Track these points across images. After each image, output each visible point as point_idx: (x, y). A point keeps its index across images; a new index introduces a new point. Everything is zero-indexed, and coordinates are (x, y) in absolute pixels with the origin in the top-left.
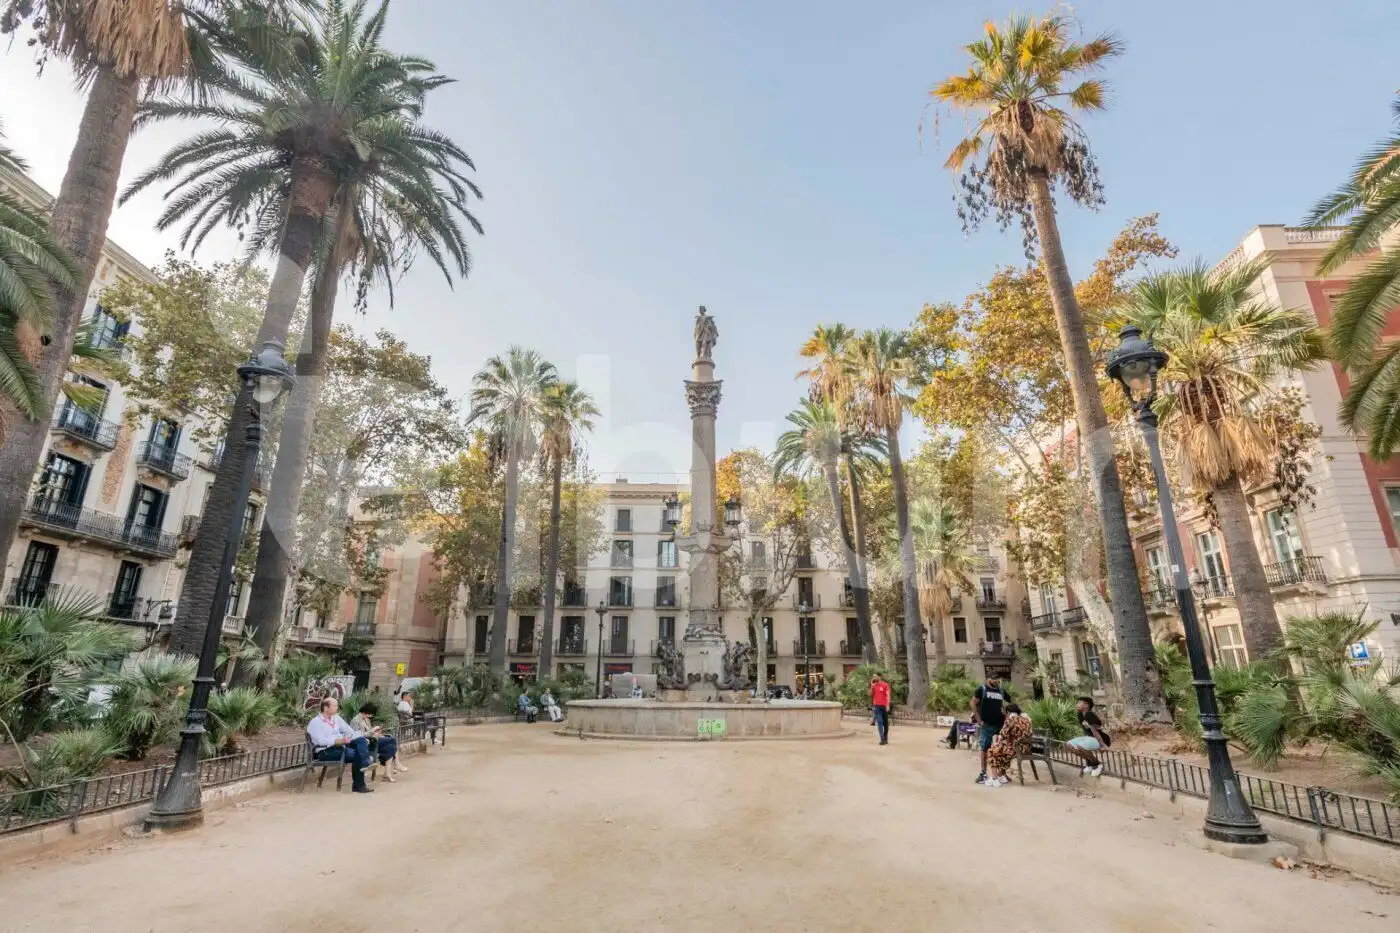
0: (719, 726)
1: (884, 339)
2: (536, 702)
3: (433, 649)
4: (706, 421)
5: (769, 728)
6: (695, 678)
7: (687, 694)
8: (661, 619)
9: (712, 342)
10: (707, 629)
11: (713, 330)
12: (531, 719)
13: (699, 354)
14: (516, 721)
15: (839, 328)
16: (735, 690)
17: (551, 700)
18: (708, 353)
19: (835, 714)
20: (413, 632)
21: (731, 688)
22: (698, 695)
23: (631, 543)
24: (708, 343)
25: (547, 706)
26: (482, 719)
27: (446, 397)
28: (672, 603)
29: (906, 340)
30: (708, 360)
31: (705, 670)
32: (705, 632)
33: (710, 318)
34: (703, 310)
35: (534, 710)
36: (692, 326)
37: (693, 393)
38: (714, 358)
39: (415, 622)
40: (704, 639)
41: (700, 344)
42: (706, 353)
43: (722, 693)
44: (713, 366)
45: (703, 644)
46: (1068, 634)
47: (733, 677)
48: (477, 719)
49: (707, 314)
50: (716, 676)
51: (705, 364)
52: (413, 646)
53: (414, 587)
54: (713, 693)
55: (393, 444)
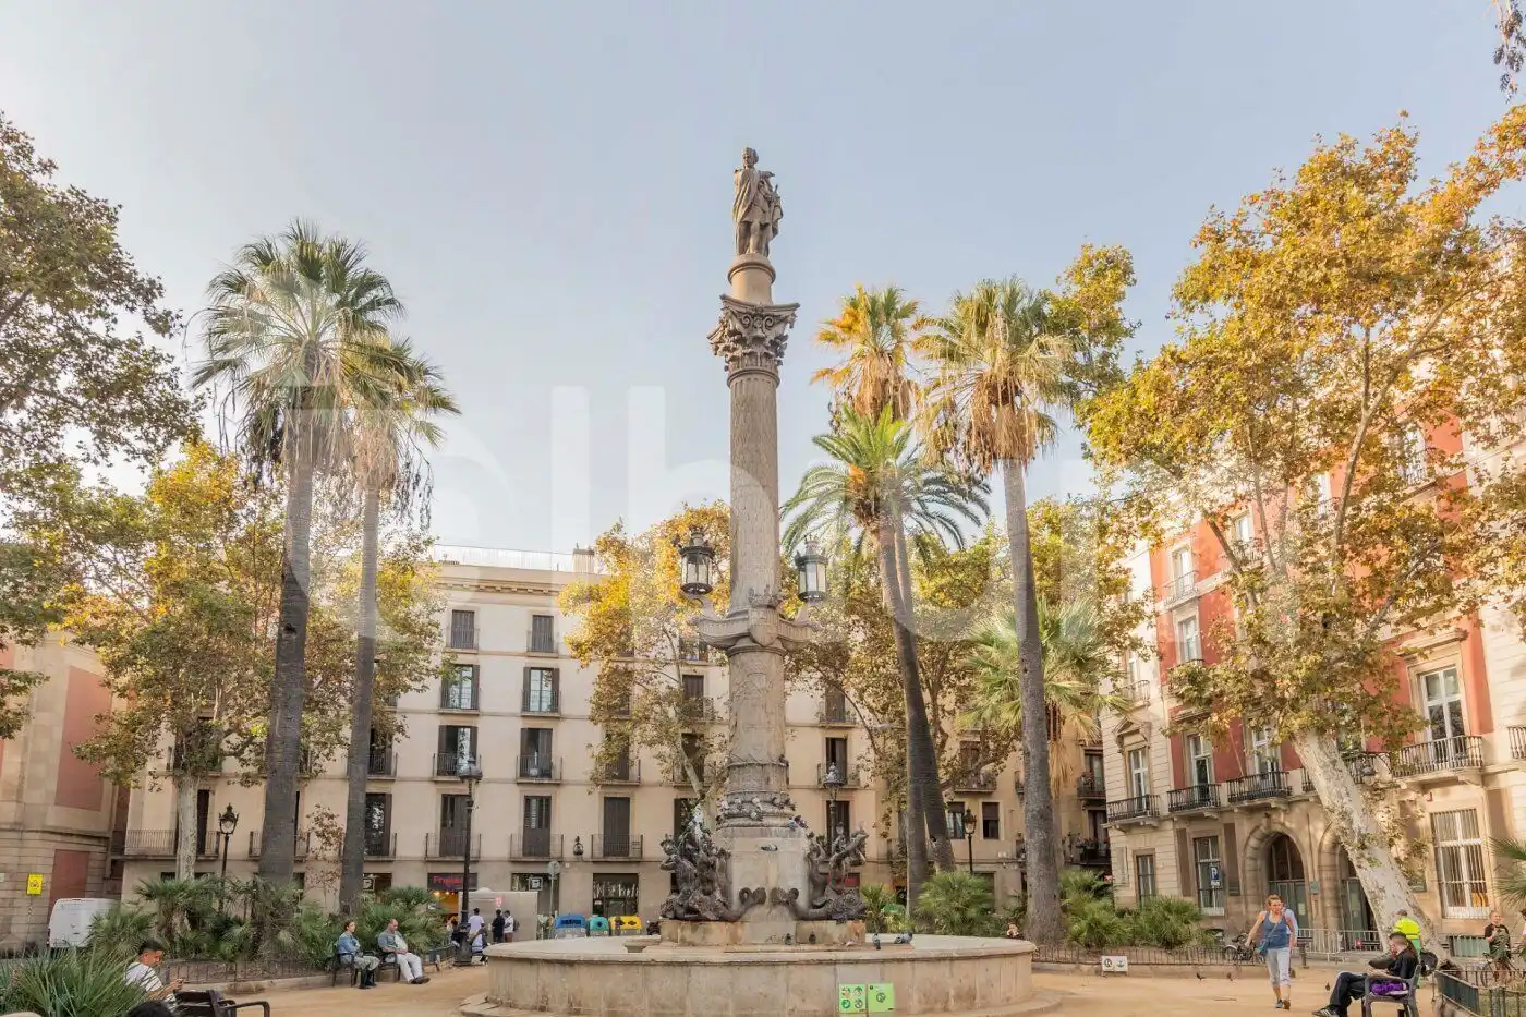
0: (881, 998)
1: (1012, 301)
2: (370, 946)
3: (97, 850)
4: (759, 384)
5: (958, 997)
6: (751, 898)
7: (743, 930)
8: (528, 800)
9: (768, 229)
10: (772, 802)
11: (772, 201)
12: (367, 979)
13: (743, 249)
14: (335, 983)
15: (891, 297)
16: (840, 921)
17: (401, 943)
18: (763, 248)
19: (1025, 964)
20: (56, 817)
21: (829, 917)
22: (764, 930)
23: (475, 669)
24: (763, 227)
25: (394, 954)
26: (265, 983)
27: (159, 305)
28: (546, 773)
29: (1047, 309)
30: (760, 259)
31: (772, 884)
32: (770, 809)
33: (766, 176)
34: (751, 157)
35: (373, 961)
36: (731, 190)
37: (735, 325)
38: (773, 260)
39: (64, 797)
40: (766, 821)
41: (746, 228)
42: (758, 248)
43: (808, 926)
44: (772, 274)
45: (765, 830)
46: (1169, 825)
47: (831, 895)
48: (252, 984)
49: (759, 167)
50: (795, 893)
51: (759, 269)
52: (56, 843)
53: (58, 734)
54: (790, 926)
55: (23, 414)
